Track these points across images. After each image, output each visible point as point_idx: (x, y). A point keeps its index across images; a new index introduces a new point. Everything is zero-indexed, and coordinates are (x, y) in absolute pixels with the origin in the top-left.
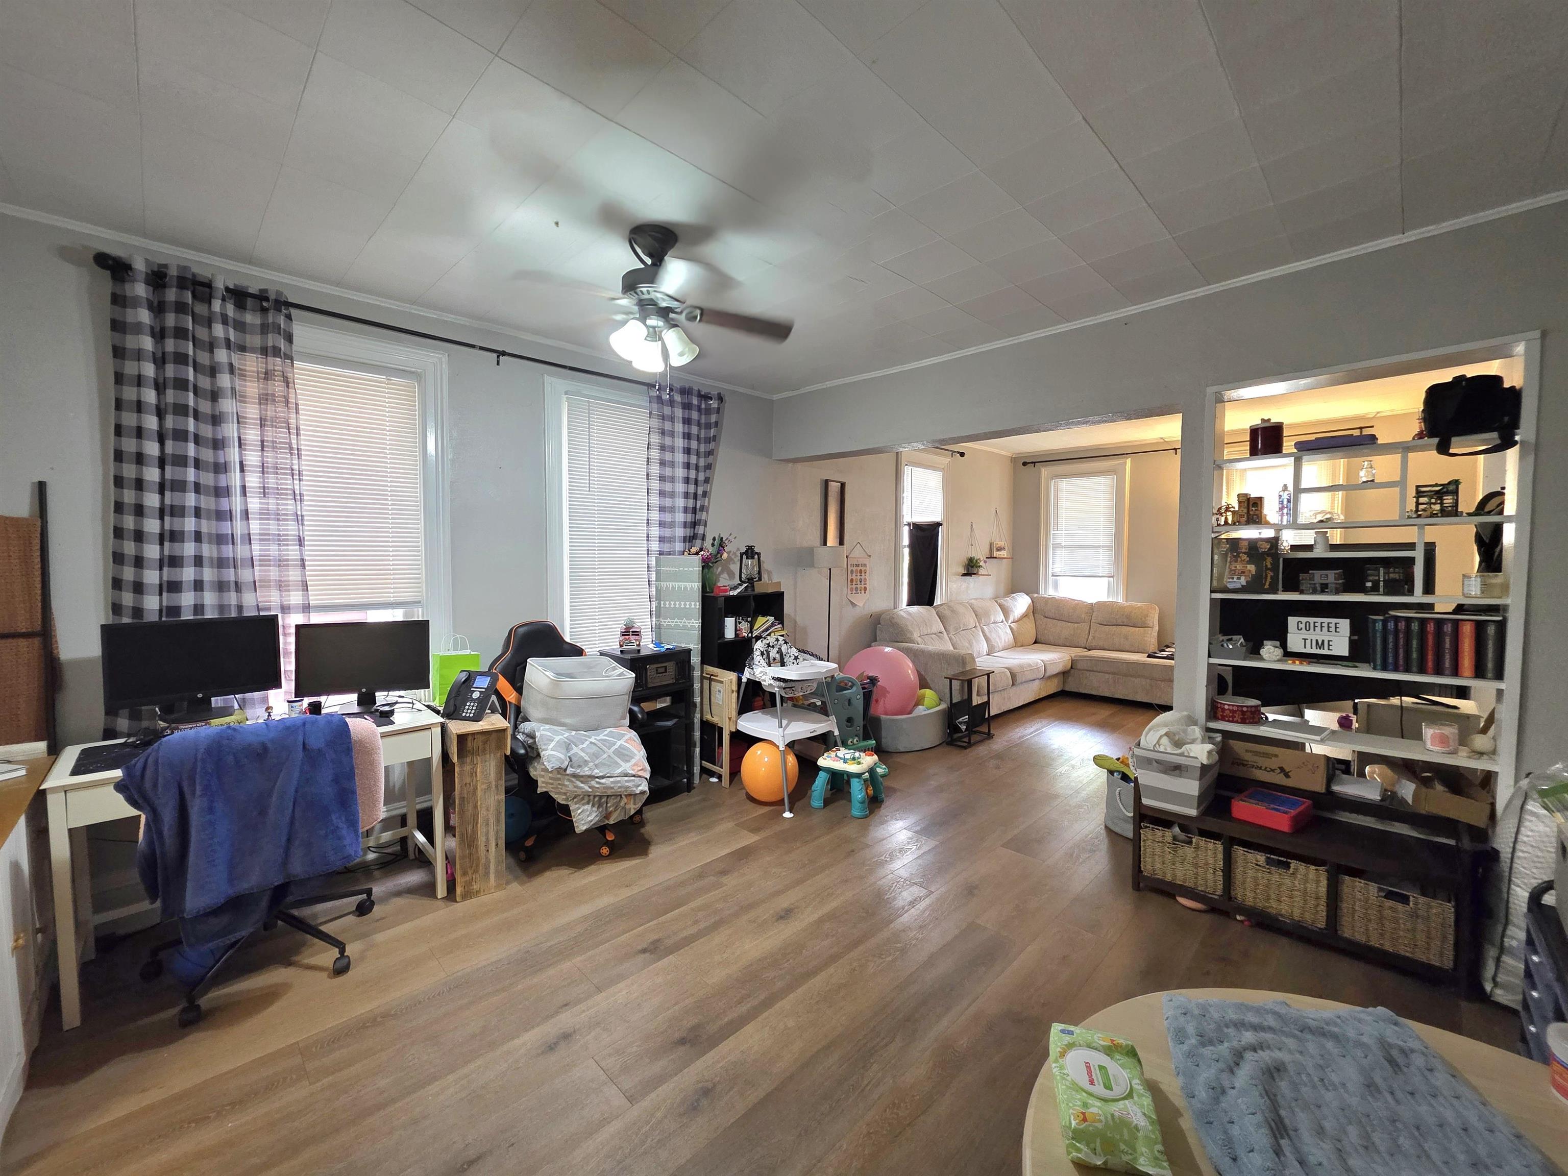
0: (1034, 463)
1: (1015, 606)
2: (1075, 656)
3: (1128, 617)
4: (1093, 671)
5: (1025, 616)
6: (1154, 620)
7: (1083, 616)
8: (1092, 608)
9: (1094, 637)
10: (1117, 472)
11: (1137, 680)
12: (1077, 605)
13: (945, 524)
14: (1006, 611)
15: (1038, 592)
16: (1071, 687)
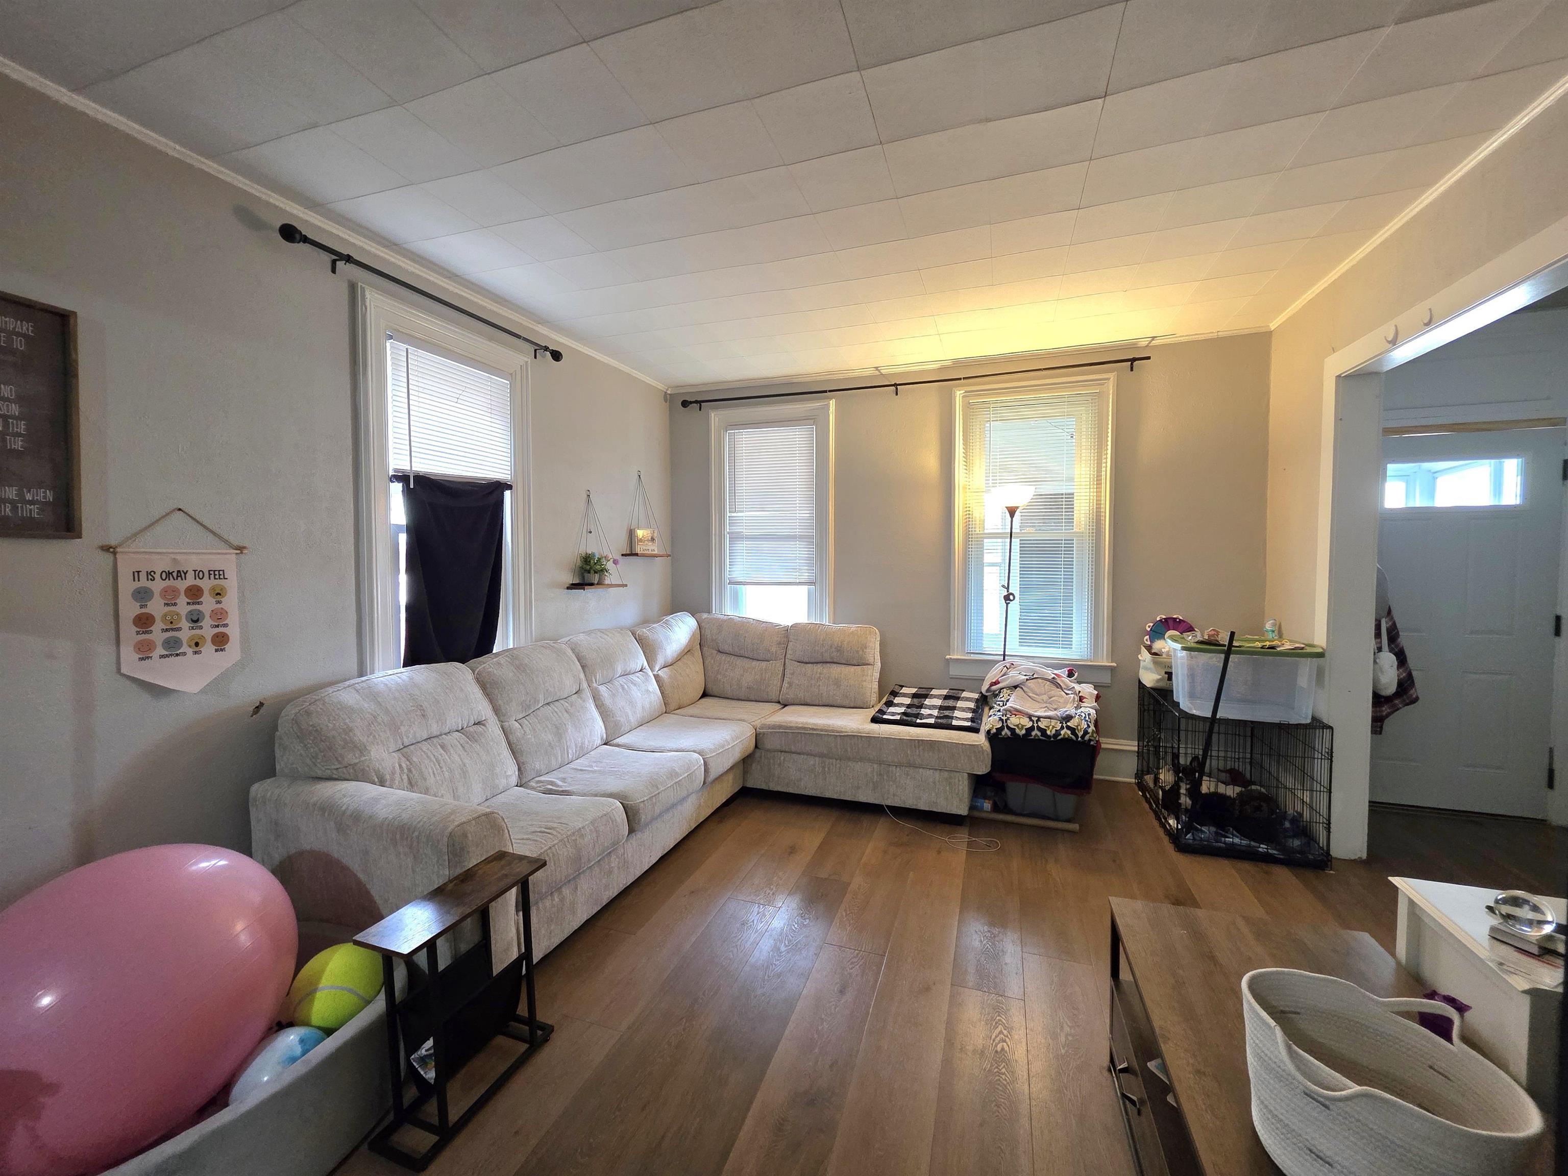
0: (699, 402)
1: (667, 638)
2: (761, 728)
3: (839, 649)
4: (791, 752)
5: (687, 652)
6: (874, 654)
7: (773, 649)
8: (788, 634)
9: (790, 684)
10: (816, 420)
11: (858, 766)
12: (766, 629)
13: (518, 487)
14: (649, 649)
15: (709, 611)
16: (757, 781)
